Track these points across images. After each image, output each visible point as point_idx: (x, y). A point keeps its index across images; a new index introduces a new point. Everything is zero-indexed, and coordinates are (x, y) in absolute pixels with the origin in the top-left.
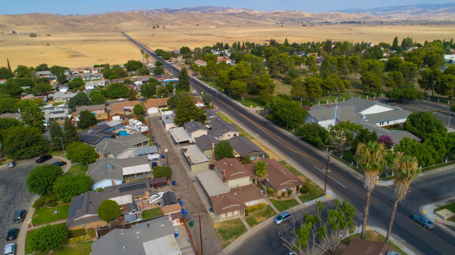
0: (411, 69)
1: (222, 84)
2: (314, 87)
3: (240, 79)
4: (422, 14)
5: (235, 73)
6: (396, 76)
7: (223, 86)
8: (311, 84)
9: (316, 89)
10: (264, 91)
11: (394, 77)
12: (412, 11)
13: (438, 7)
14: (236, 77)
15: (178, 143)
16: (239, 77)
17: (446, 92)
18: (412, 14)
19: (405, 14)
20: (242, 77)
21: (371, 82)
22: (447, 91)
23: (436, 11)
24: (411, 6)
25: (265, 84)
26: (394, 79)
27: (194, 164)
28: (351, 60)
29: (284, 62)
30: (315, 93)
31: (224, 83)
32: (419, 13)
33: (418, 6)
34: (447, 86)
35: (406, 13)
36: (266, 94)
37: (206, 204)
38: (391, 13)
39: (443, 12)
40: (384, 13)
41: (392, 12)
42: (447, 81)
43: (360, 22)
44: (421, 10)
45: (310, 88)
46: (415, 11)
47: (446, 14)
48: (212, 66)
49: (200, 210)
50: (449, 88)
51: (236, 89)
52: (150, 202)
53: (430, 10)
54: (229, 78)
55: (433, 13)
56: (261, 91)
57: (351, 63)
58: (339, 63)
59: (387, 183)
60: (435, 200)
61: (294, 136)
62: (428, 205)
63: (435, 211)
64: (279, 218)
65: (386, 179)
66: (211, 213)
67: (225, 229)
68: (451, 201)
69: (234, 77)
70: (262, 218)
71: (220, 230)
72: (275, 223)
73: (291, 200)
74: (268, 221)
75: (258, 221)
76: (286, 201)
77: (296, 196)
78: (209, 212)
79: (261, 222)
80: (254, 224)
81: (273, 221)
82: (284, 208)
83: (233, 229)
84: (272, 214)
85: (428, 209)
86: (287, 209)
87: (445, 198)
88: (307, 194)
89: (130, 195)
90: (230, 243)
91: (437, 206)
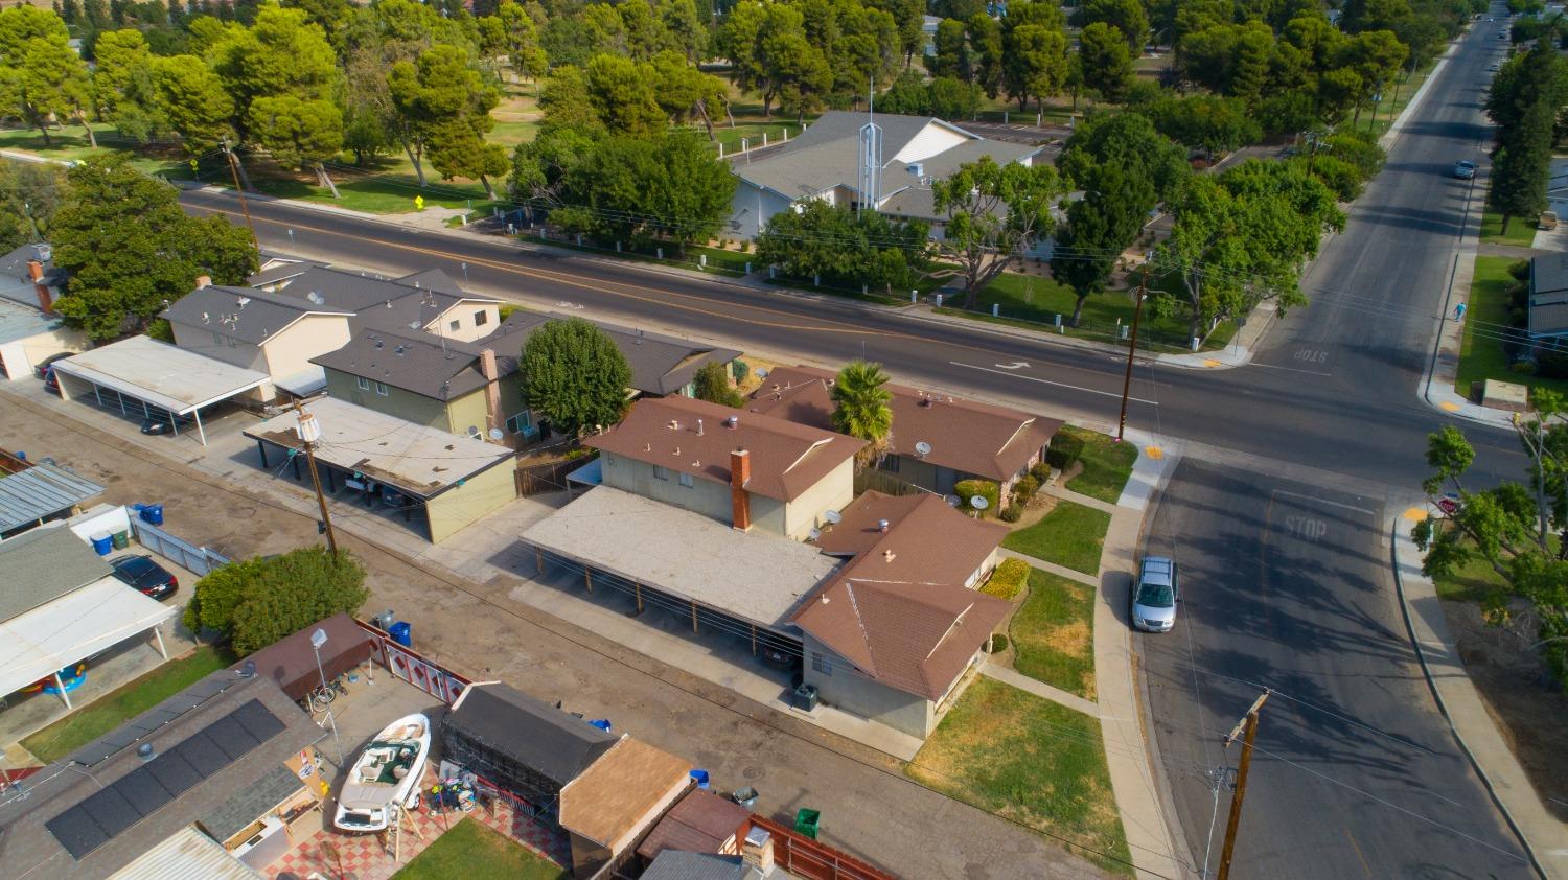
0: (879, 30)
1: (191, 127)
2: (638, 101)
3: (294, 89)
5: (260, 61)
6: (859, 50)
7: (197, 134)
8: (622, 88)
9: (642, 106)
10: (449, 128)
11: (854, 57)
14: (273, 81)
15: (191, 414)
16: (292, 81)
17: (1033, 85)
20: (302, 81)
21: (805, 73)
22: (1033, 81)
25: (450, 93)
26: (856, 62)
27: (438, 490)
28: (667, 17)
29: (412, 33)
30: (645, 126)
31: (203, 121)
34: (1033, 61)
36: (461, 142)
37: (730, 680)
42: (1030, 45)
45: (623, 104)
48: (62, 62)
49: (735, 724)
50: (1036, 70)
51: (295, 135)
52: (375, 817)
54: (228, 89)
56: (436, 129)
57: (669, 28)
58: (633, 29)
59: (1235, 355)
60: (1414, 364)
61: (726, 280)
62: (1422, 385)
63: (1477, 397)
64: (1154, 596)
65: (1215, 343)
66: (820, 715)
67: (994, 765)
68: (1447, 357)
69: (260, 83)
70: (1067, 630)
71: (983, 783)
72: (1149, 630)
73: (1065, 511)
74: (1108, 632)
75: (1072, 651)
76: (1048, 520)
77: (1056, 488)
78: (797, 712)
79: (1090, 649)
80: (1075, 673)
81: (1133, 627)
82: (1085, 553)
83: (1031, 749)
84: (1076, 594)
85: (1443, 396)
86: (1098, 552)
87: (1424, 355)
88: (1078, 468)
89: (189, 833)
90: (1119, 827)
91: (1445, 378)
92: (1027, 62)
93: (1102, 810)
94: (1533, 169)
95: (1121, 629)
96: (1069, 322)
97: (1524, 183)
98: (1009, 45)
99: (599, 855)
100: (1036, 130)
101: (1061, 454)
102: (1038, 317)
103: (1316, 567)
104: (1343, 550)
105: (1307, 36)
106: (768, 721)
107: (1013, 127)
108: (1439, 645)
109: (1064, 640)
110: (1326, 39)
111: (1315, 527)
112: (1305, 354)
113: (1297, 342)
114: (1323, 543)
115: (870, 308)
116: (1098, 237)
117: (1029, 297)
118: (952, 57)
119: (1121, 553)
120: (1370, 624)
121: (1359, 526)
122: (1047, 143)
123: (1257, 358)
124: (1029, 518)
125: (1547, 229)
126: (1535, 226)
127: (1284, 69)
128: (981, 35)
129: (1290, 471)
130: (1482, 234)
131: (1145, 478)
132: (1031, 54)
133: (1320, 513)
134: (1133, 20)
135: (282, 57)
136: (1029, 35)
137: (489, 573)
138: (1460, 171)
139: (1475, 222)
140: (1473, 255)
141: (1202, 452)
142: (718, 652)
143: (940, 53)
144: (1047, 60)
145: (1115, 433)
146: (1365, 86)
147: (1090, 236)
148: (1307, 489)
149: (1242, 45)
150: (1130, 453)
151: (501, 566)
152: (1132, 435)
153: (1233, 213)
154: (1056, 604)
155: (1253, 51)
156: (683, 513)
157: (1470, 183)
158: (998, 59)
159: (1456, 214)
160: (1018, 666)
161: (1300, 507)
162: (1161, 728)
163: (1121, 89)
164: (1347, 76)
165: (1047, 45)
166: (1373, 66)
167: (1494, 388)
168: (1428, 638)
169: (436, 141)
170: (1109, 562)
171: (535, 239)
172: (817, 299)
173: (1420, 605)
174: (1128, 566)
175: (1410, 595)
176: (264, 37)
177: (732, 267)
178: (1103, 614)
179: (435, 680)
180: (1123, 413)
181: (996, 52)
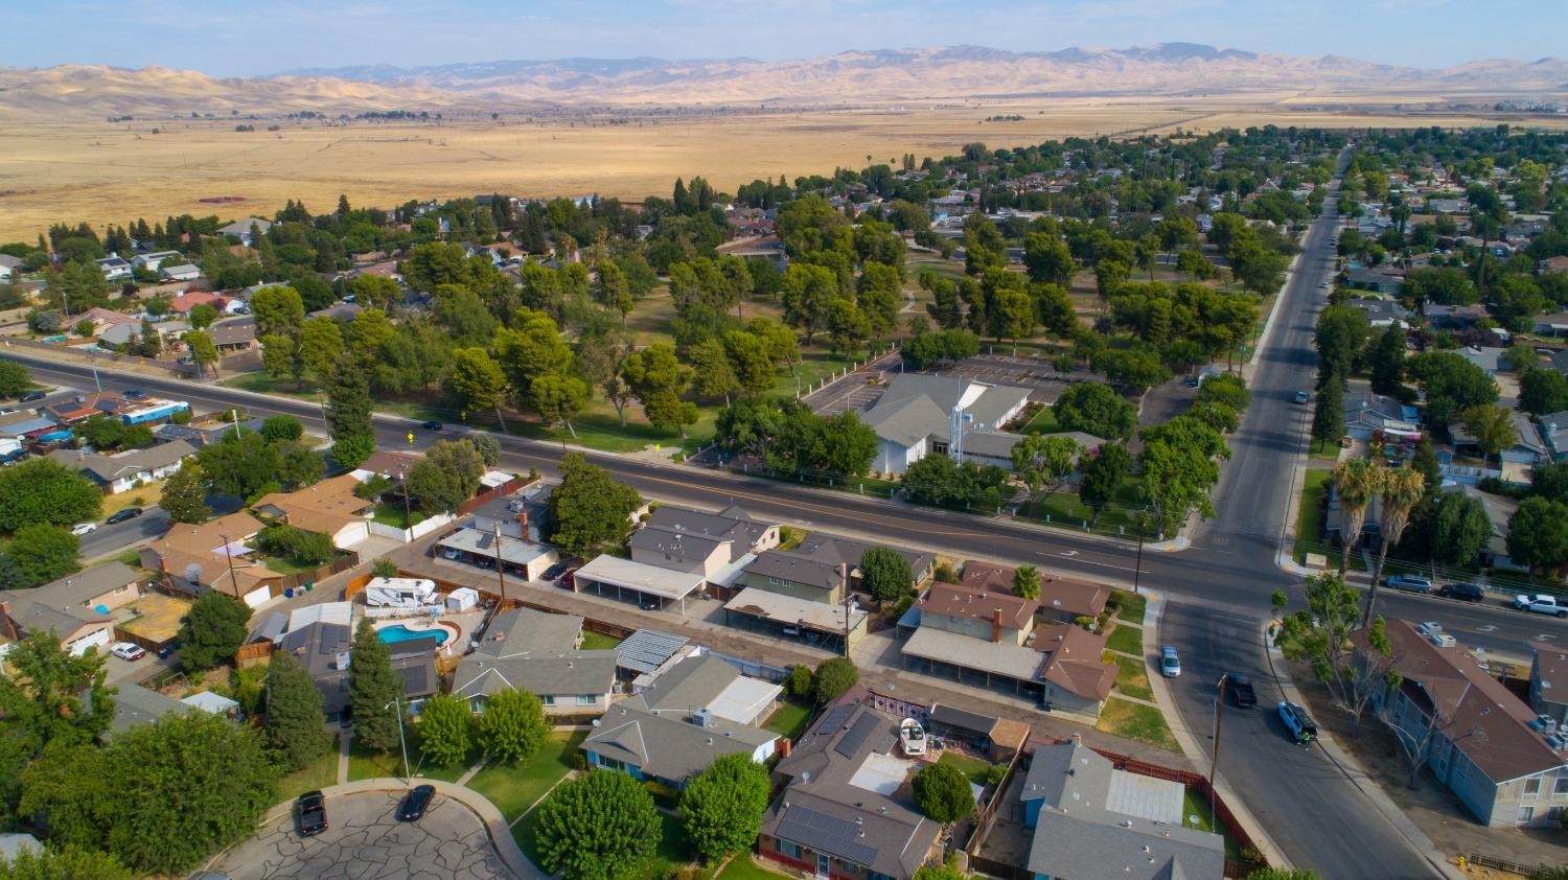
2: (760, 362)
4: (582, 88)
8: (751, 354)
9: (762, 365)
10: (662, 396)
12: (550, 79)
13: (615, 67)
18: (553, 86)
19: (535, 87)
22: (1010, 327)
23: (613, 80)
24: (546, 63)
27: (849, 631)
32: (571, 84)
33: (562, 63)
35: (537, 84)
36: (669, 404)
38: (495, 84)
39: (631, 83)
40: (472, 81)
41: (495, 79)
42: (1007, 304)
43: (425, 115)
44: (574, 74)
45: (751, 364)
46: (561, 80)
47: (640, 88)
53: (597, 78)
55: (610, 85)
56: (654, 396)
59: (1181, 543)
60: (1272, 545)
61: (883, 500)
62: (1277, 557)
63: (1303, 563)
64: (1170, 663)
65: (1171, 536)
66: (1054, 713)
67: (1128, 725)
68: (1289, 539)
69: (530, 366)
70: (1137, 678)
71: (1123, 730)
72: (1169, 677)
73: (1121, 630)
74: (1154, 680)
75: (1142, 685)
76: (1115, 633)
77: (1114, 620)
78: (1044, 712)
79: (1149, 684)
80: (1146, 694)
81: (1164, 676)
82: (1136, 647)
83: (1138, 720)
84: (1138, 665)
85: (1286, 562)
86: (1140, 647)
87: (1277, 539)
88: (1120, 609)
89: (872, 754)
90: (1176, 742)
91: (1288, 552)
92: (1005, 315)
93: (1168, 736)
94: (1333, 417)
95: (1159, 677)
96: (1090, 525)
97: (1329, 425)
98: (989, 299)
99: (1010, 753)
100: (1015, 361)
101: (1113, 602)
102: (1074, 523)
103: (1233, 648)
104: (1244, 641)
105: (1193, 298)
106: (1034, 716)
107: (998, 358)
108: (1284, 676)
109: (1137, 682)
110: (1206, 299)
111: (1232, 631)
112: (1217, 541)
113: (1212, 533)
114: (1236, 638)
115: (976, 518)
116: (1106, 480)
117: (1070, 513)
118: (948, 306)
119: (1150, 646)
120: (1258, 670)
121: (1250, 630)
122: (1026, 376)
123: (1194, 543)
124: (1107, 632)
125: (1346, 447)
126: (1340, 444)
127: (1181, 323)
128: (969, 292)
129: (1219, 605)
130: (1311, 452)
131: (1153, 613)
132: (1008, 310)
133: (1234, 625)
134: (1064, 262)
135: (547, 351)
136: (1006, 297)
137: (880, 669)
138: (1298, 399)
139: (1306, 441)
140: (1304, 468)
141: (1175, 597)
142: (1001, 692)
143: (939, 304)
144: (1020, 314)
145: (1133, 589)
146: (1235, 336)
147: (1102, 482)
148: (1227, 614)
149: (1152, 308)
150: (1143, 600)
151: (884, 664)
152: (1142, 590)
153: (1172, 460)
154: (1131, 669)
155: (1160, 312)
156: (966, 638)
157: (1303, 407)
158: (982, 309)
159: (1295, 435)
160: (1123, 692)
161: (1224, 622)
162: (1183, 710)
163: (1069, 329)
164: (1222, 331)
165: (1019, 303)
166: (1239, 324)
167: (1311, 558)
168: (1281, 674)
169: (655, 404)
170: (1146, 651)
171: (741, 472)
172: (942, 513)
173: (1278, 662)
174: (1155, 652)
175: (1273, 658)
176: (535, 338)
177: (883, 490)
178: (1150, 672)
179: (901, 709)
180: (1137, 579)
181: (981, 305)
